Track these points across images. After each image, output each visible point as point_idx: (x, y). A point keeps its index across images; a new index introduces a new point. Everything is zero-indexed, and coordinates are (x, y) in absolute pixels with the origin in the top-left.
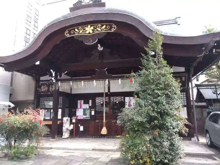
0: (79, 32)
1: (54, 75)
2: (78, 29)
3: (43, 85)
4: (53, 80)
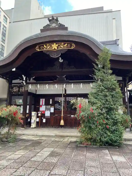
0: (47, 48)
1: (24, 79)
2: (46, 45)
3: (15, 86)
4: (23, 83)
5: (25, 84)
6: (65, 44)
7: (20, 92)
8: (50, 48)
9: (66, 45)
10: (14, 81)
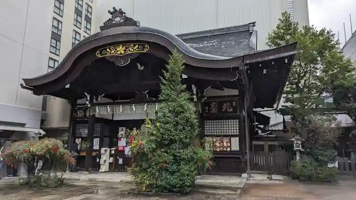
0: (111, 52)
1: (88, 99)
2: (109, 49)
3: (80, 109)
4: (87, 105)
5: (89, 106)
6: (135, 45)
7: (87, 118)
8: (115, 52)
9: (137, 46)
10: (79, 101)
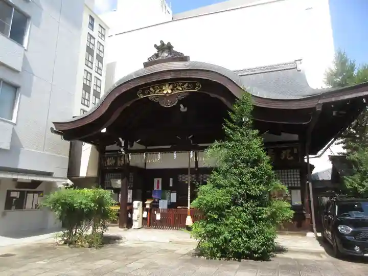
0: (155, 92)
1: (123, 145)
2: (153, 87)
3: (109, 156)
4: (121, 151)
5: (123, 153)
6: (185, 83)
7: (118, 166)
8: (160, 91)
9: (186, 86)
10: (108, 148)
